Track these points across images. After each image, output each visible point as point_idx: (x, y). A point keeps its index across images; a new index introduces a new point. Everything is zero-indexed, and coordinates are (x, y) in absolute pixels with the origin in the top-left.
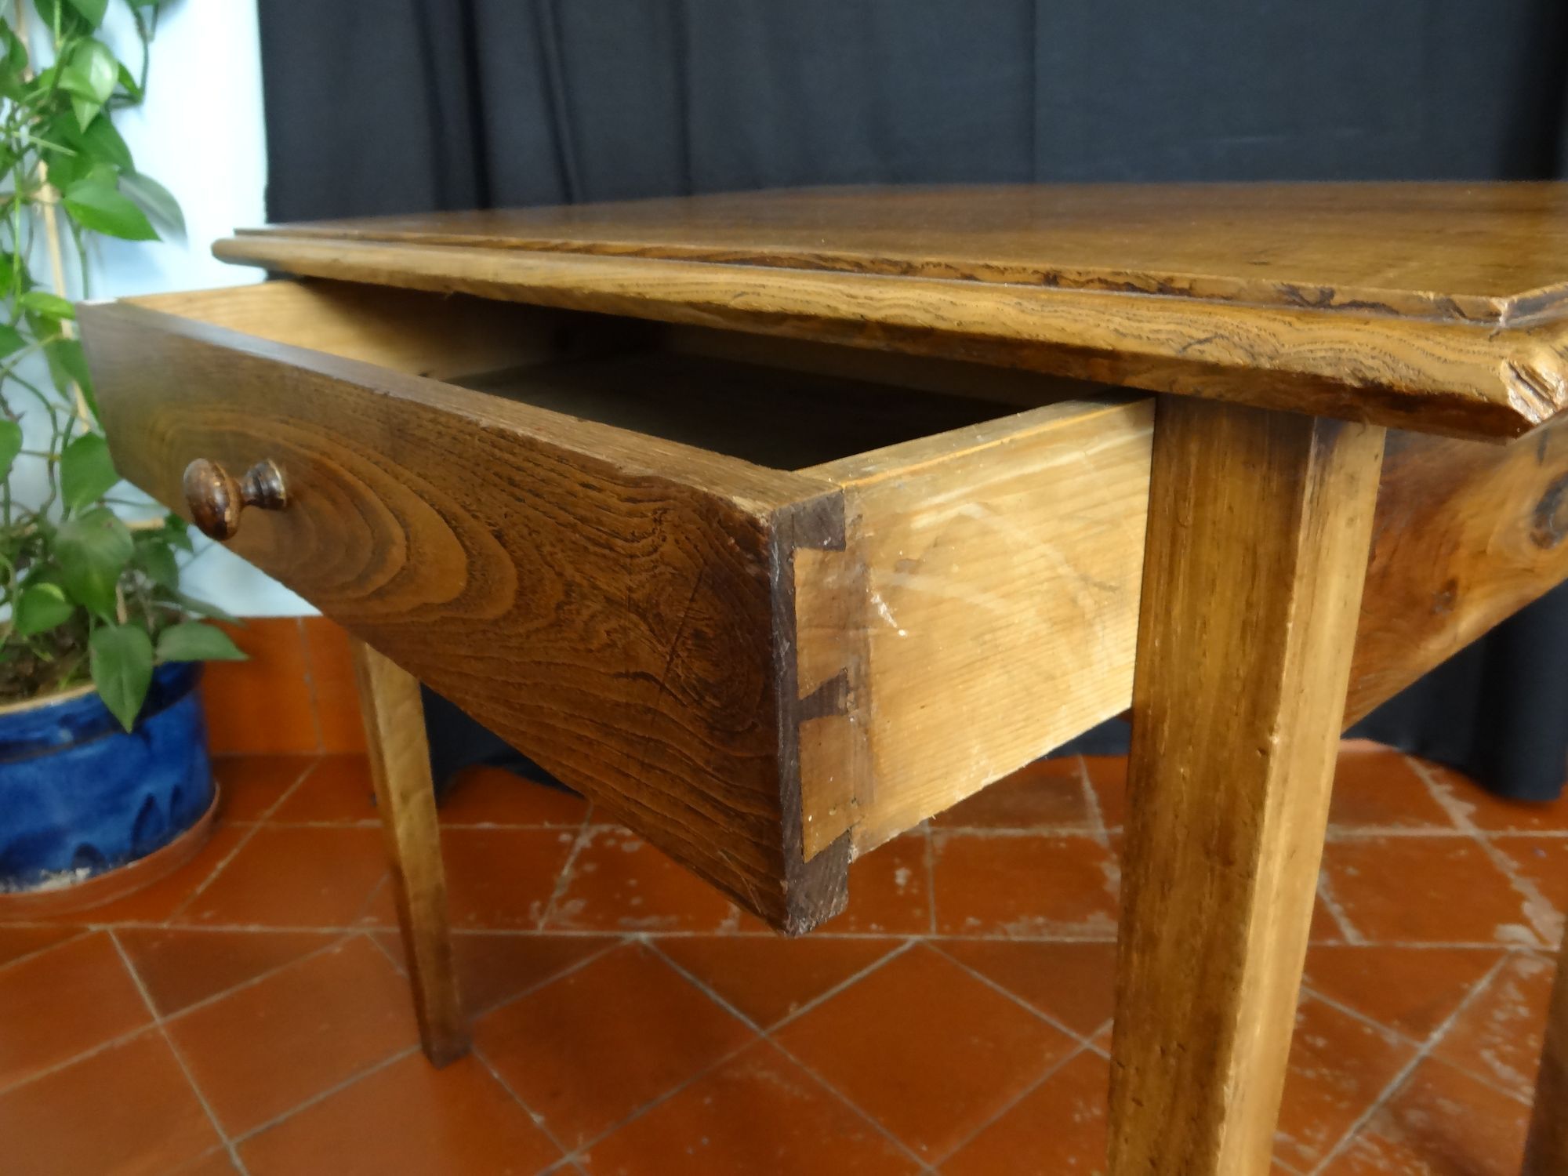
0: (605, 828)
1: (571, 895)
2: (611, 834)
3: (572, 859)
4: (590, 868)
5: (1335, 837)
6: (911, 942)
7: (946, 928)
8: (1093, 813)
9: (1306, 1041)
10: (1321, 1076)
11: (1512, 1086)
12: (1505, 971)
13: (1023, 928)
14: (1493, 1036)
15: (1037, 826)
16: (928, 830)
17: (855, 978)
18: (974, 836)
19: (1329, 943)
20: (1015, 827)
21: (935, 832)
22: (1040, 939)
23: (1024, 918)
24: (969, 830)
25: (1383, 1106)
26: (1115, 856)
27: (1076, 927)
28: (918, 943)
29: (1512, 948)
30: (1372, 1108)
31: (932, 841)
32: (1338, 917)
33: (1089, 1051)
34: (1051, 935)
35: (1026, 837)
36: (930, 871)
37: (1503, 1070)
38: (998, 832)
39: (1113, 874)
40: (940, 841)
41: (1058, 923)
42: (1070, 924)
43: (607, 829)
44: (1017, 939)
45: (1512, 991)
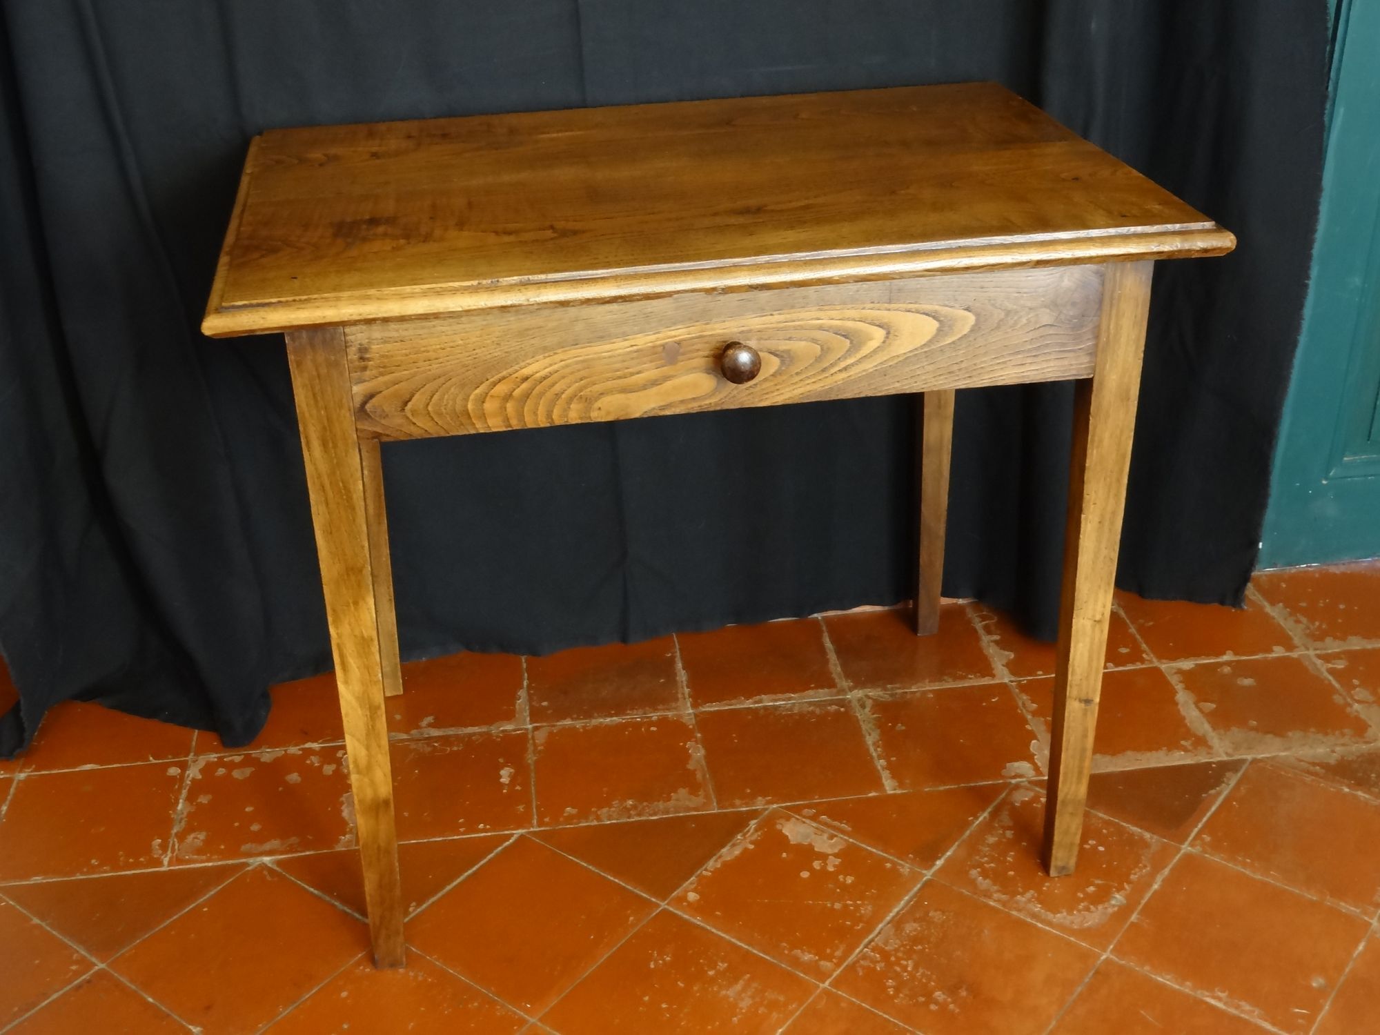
0: (213, 757)
1: (190, 829)
2: (221, 762)
3: (184, 793)
4: (204, 799)
5: (891, 695)
6: (515, 836)
7: (547, 820)
8: (683, 694)
9: (838, 880)
10: (846, 906)
11: (987, 894)
12: (1004, 802)
13: (614, 812)
14: (982, 857)
15: (631, 712)
16: (530, 727)
17: (466, 874)
18: (573, 729)
19: (870, 795)
20: (612, 716)
21: (536, 729)
22: (628, 820)
23: (615, 803)
24: (568, 722)
25: (888, 923)
26: (699, 735)
27: (661, 805)
28: (522, 836)
29: (1013, 781)
30: (880, 926)
31: (533, 738)
32: (881, 771)
33: (664, 910)
34: (639, 815)
35: (621, 724)
36: (532, 767)
37: (983, 883)
38: (595, 722)
39: (697, 753)
40: (541, 737)
41: (645, 804)
42: (656, 803)
43: (215, 757)
44: (609, 822)
45: (1005, 818)
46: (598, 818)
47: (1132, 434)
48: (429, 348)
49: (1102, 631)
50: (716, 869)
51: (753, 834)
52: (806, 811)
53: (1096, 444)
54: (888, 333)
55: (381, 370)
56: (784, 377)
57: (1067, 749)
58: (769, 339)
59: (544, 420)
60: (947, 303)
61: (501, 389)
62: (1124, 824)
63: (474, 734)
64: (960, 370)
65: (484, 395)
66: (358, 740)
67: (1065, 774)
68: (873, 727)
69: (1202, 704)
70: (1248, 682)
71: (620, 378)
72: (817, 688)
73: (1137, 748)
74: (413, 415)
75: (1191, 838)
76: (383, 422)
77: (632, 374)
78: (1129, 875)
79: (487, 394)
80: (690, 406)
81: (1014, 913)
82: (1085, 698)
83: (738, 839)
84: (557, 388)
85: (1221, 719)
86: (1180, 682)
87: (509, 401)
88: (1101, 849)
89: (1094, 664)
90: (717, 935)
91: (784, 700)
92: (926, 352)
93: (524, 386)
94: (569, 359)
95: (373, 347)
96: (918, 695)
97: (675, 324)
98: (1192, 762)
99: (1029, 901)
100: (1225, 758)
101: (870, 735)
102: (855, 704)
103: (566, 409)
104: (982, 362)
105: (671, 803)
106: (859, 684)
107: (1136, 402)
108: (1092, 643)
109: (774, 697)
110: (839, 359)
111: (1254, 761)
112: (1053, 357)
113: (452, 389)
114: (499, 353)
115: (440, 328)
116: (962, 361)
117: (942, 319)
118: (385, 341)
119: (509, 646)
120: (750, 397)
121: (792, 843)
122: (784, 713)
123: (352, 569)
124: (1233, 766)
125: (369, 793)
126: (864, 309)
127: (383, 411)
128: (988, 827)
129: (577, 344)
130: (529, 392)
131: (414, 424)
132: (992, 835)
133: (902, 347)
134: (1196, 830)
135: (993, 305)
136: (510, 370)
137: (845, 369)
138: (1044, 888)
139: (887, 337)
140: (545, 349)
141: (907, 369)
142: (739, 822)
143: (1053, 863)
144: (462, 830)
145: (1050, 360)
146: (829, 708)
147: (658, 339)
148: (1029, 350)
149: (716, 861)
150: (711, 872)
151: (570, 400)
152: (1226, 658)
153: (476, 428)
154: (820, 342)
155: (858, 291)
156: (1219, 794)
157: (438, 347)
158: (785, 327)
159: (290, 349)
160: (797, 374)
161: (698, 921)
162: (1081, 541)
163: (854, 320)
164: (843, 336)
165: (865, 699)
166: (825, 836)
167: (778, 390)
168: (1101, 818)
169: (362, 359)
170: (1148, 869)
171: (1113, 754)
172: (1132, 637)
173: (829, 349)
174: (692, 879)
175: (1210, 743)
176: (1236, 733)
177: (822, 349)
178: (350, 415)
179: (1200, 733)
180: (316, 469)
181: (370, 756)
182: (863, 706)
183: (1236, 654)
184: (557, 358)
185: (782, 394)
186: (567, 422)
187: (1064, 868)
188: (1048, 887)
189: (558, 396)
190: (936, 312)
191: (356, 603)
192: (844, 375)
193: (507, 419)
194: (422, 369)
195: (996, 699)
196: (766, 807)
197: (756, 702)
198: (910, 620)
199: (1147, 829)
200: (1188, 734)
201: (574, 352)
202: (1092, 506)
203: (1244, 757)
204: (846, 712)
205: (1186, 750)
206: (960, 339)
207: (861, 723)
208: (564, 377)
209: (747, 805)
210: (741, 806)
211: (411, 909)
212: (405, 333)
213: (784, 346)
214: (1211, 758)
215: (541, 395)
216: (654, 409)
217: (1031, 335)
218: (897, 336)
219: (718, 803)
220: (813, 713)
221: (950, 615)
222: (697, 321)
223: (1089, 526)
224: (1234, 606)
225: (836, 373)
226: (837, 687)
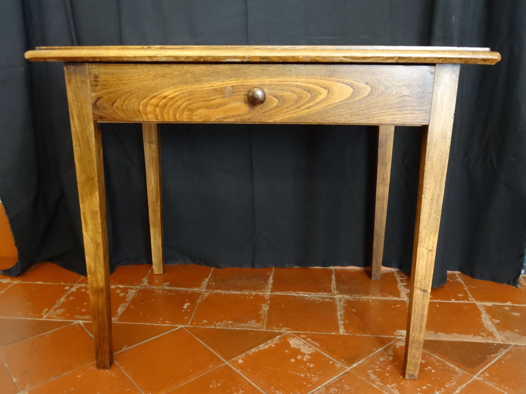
2: (85, 287)
4: (71, 298)
5: (354, 299)
6: (179, 327)
7: (194, 323)
8: (268, 287)
9: (307, 365)
10: (306, 376)
11: (373, 382)
13: (222, 324)
14: (375, 366)
15: (245, 291)
16: (204, 291)
17: (153, 338)
18: (221, 293)
19: (333, 334)
20: (237, 291)
21: (206, 291)
22: (227, 328)
23: (224, 321)
24: (219, 291)
25: (323, 387)
26: (269, 302)
27: (242, 325)
28: (181, 328)
29: (398, 338)
30: (319, 387)
31: (204, 294)
32: (340, 325)
33: (227, 364)
34: (232, 327)
35: (240, 294)
36: (198, 304)
37: (373, 377)
38: (229, 292)
39: (265, 308)
40: (206, 295)
41: (236, 323)
42: (241, 324)
43: (84, 285)
44: (218, 328)
45: (391, 352)
46: (215, 326)
47: (448, 156)
48: (124, 79)
49: (432, 255)
50: (255, 352)
51: (276, 341)
52: (302, 336)
53: (429, 159)
54: (329, 92)
55: (104, 87)
56: (280, 109)
57: (414, 314)
58: (273, 89)
59: (172, 118)
60: (357, 79)
61: (154, 101)
62: (447, 363)
63: (181, 290)
64: (363, 114)
65: (147, 103)
66: (91, 258)
68: (342, 309)
69: (493, 320)
70: (516, 314)
71: (206, 101)
72: (323, 292)
73: (460, 333)
74: (116, 109)
75: (478, 373)
76: (104, 111)
77: (211, 100)
78: (445, 385)
79: (148, 103)
80: (237, 118)
81: (384, 392)
83: (269, 342)
84: (178, 103)
85: (502, 327)
86: (484, 310)
87: (157, 107)
88: (433, 371)
90: (245, 379)
91: (308, 295)
92: (347, 103)
93: (164, 101)
94: (184, 90)
95: (101, 76)
96: (365, 300)
97: (231, 78)
98: (485, 342)
99: (393, 388)
100: (501, 343)
101: (340, 311)
102: (337, 300)
103: (182, 114)
104: (373, 111)
105: (248, 324)
106: (341, 292)
107: (450, 140)
108: (427, 262)
109: (305, 293)
110: (306, 102)
111: (516, 346)
112: (408, 112)
113: (133, 99)
114: (153, 84)
115: (128, 70)
116: (364, 110)
117: (355, 87)
118: (105, 74)
119: (208, 264)
120: (264, 117)
121: (291, 347)
122: (306, 299)
123: (90, 178)
124: (505, 346)
125: (95, 285)
126: (317, 79)
127: (104, 106)
128: (382, 354)
129: (187, 83)
130: (166, 104)
131: (117, 113)
132: (383, 358)
133: (336, 99)
134: (482, 370)
135: (379, 83)
136: (158, 93)
137: (309, 108)
138: (402, 384)
139: (328, 94)
140: (173, 84)
141: (338, 111)
142: (272, 336)
143: (407, 372)
144: (159, 322)
145: (407, 114)
146: (326, 300)
147: (223, 85)
148: (397, 108)
149: (256, 349)
150: (252, 353)
151: (184, 110)
152: (507, 304)
153: (143, 118)
154: (296, 93)
155: (315, 70)
156: (496, 356)
157: (128, 79)
158: (281, 84)
159: (66, 73)
160: (286, 108)
161: (239, 372)
162: (422, 208)
163: (312, 84)
164: (308, 91)
165: (342, 298)
166: (307, 347)
167: (277, 115)
168: (436, 358)
169: (95, 81)
170: (455, 383)
172: (466, 291)
173: (300, 97)
174: (243, 354)
175: (495, 335)
176: (508, 333)
177: (298, 97)
178: (90, 106)
179: (491, 331)
180: (76, 130)
181: (95, 267)
182: (340, 301)
183: (512, 303)
184: (178, 89)
185: (279, 117)
186: (182, 120)
187: (412, 375)
188: (403, 383)
189: (179, 107)
190: (352, 83)
191: (91, 194)
192: (308, 111)
193: (156, 116)
194: (121, 88)
195: (399, 306)
196: (286, 332)
197: (297, 294)
198: (369, 274)
199: (459, 367)
200: (485, 330)
201: (186, 87)
202: (428, 190)
203: (511, 343)
204: (332, 302)
205: (482, 336)
206: (363, 98)
207: (338, 307)
208: (181, 98)
209: (278, 330)
210: (275, 330)
211: (124, 348)
212: (114, 71)
213: (280, 93)
214: (495, 341)
215: (171, 106)
216: (220, 118)
217: (397, 100)
218: (333, 94)
219: (266, 327)
220: (319, 301)
222: (241, 77)
223: (426, 200)
224: (514, 285)
225: (304, 109)
226: (332, 293)
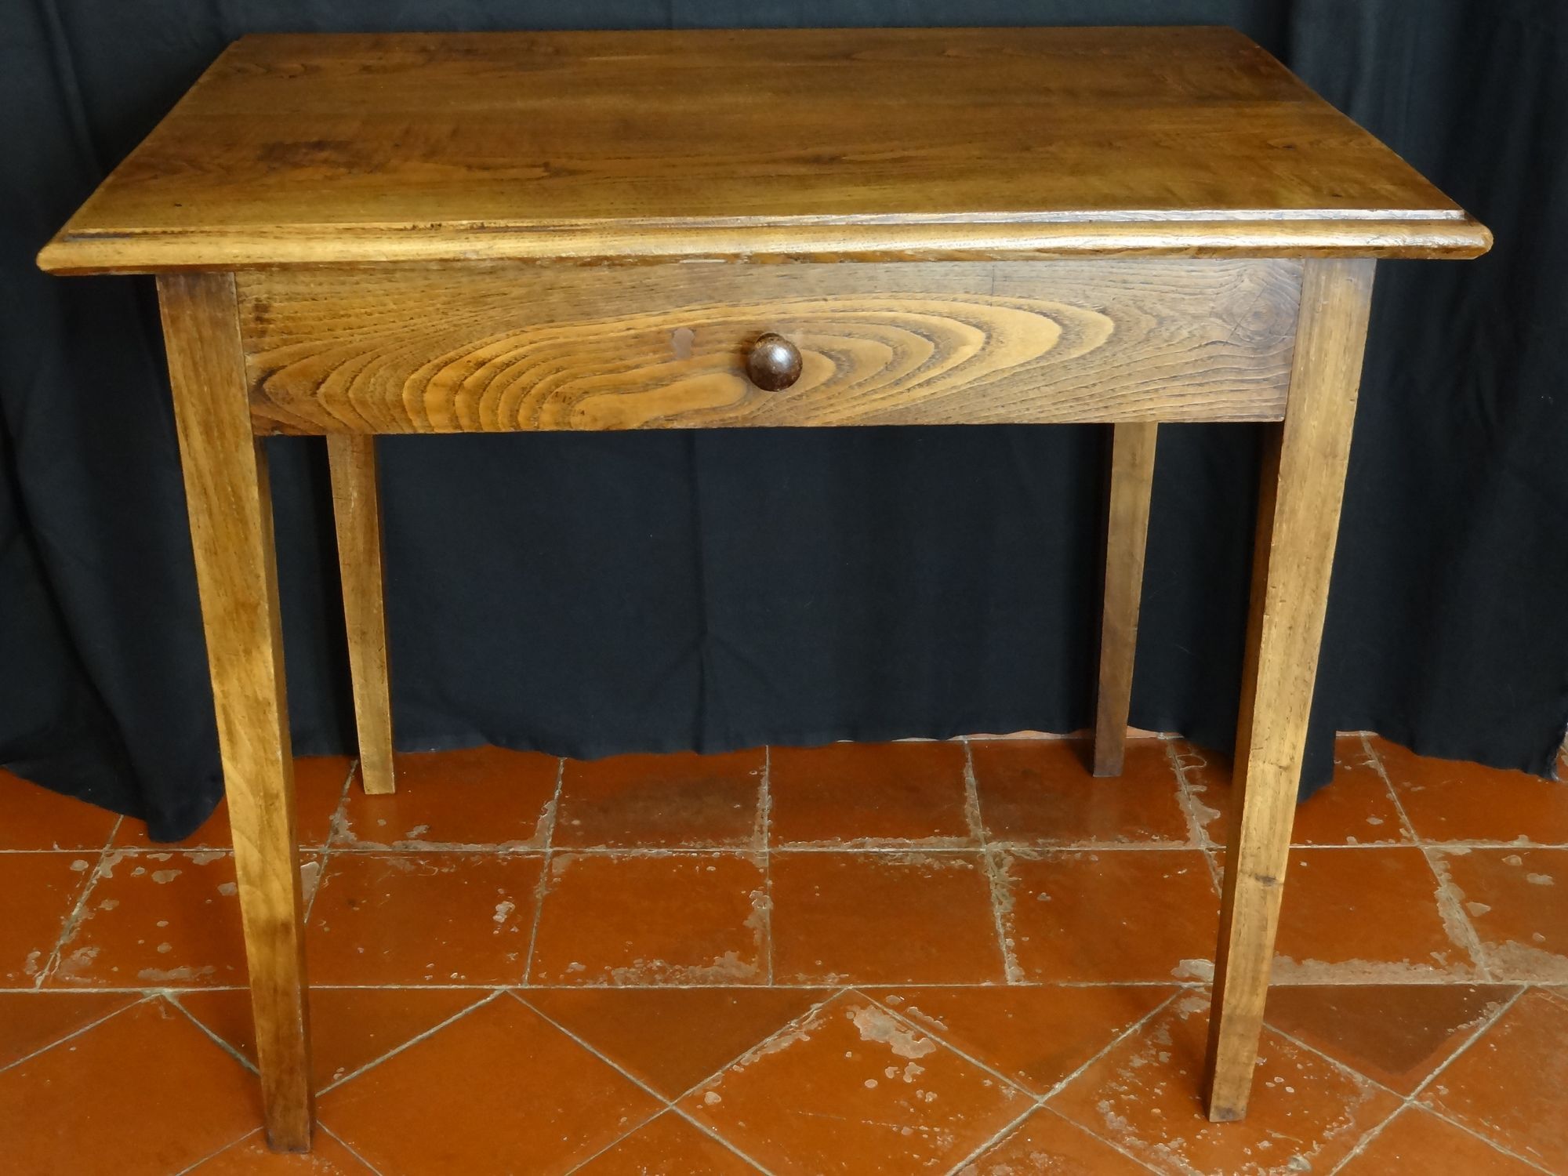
0: (133, 852)
1: (81, 942)
2: (141, 860)
3: (86, 894)
4: (107, 905)
5: (1041, 853)
6: (496, 993)
7: (543, 975)
8: (761, 826)
9: (916, 1097)
10: (918, 1133)
11: (1116, 1136)
12: (1166, 1012)
13: (633, 974)
14: (1121, 1085)
15: (686, 844)
16: (549, 850)
17: (419, 1037)
18: (606, 858)
19: (984, 984)
20: (659, 846)
21: (556, 854)
22: (650, 986)
23: (638, 962)
24: (601, 849)
25: (971, 1163)
26: (770, 883)
27: (698, 970)
28: (505, 994)
29: (1186, 985)
30: (960, 1165)
31: (550, 865)
32: (1005, 954)
33: (671, 1113)
34: (666, 981)
35: (671, 857)
36: (540, 904)
37: (1115, 1121)
38: (635, 852)
39: (762, 905)
40: (560, 866)
41: (677, 967)
42: (691, 967)
43: (136, 853)
44: (623, 987)
45: (1164, 1037)
46: (611, 981)
47: (1340, 506)
48: (351, 312)
49: (1291, 782)
50: (753, 1064)
51: (813, 1021)
52: (891, 998)
53: (1285, 516)
54: (989, 337)
55: (285, 336)
56: (841, 388)
57: (1237, 945)
58: (821, 332)
59: (506, 421)
60: (1072, 300)
61: (448, 375)
62: (1330, 1060)
63: (474, 854)
64: (1092, 396)
65: (425, 382)
66: (249, 839)
67: (1233, 979)
68: (1007, 894)
69: (1471, 905)
70: (1543, 879)
71: (611, 371)
72: (941, 834)
73: (1368, 956)
74: (327, 402)
75: (1419, 1088)
76: (287, 408)
77: (629, 368)
78: (1324, 1129)
79: (429, 380)
80: (708, 419)
81: (1150, 1166)
82: (1265, 875)
83: (791, 1027)
84: (524, 379)
85: (1494, 928)
86: (1447, 871)
87: (459, 392)
88: (1290, 1090)
89: (1279, 827)
90: (733, 1154)
91: (893, 847)
92: (1042, 368)
93: (479, 373)
94: (542, 340)
95: (276, 305)
96: (1078, 855)
97: (689, 302)
98: (1443, 983)
99: (1174, 1152)
100: (1490, 982)
101: (1001, 903)
102: (989, 860)
103: (535, 410)
104: (1123, 388)
105: (710, 970)
106: (1000, 833)
107: (1346, 462)
108: (1275, 799)
109: (882, 841)
110: (919, 369)
111: (1533, 989)
112: (1225, 387)
113: (381, 372)
114: (446, 326)
115: (364, 285)
116: (1094, 385)
117: (1067, 322)
118: (290, 298)
119: (545, 743)
120: (792, 413)
121: (862, 1039)
122: (889, 864)
123: (243, 605)
124: (1498, 994)
125: (263, 912)
126: (954, 300)
127: (288, 393)
128: (1136, 1045)
129: (552, 321)
130: (487, 382)
131: (329, 414)
132: (1141, 1056)
133: (1009, 358)
134: (1429, 1078)
135: (1140, 308)
136: (461, 350)
137: (928, 382)
138: (1199, 1137)
139: (988, 343)
140: (509, 325)
141: (1015, 390)
142: (797, 1004)
143: (1214, 1102)
144: (428, 978)
145: (1222, 392)
146: (953, 862)
147: (665, 322)
148: (1192, 376)
149: (755, 1053)
150: (744, 1067)
151: (542, 398)
152: (1516, 844)
153: (413, 427)
154: (891, 343)
155: (947, 275)
156: (1473, 1029)
157: (363, 311)
158: (843, 318)
159: (162, 298)
160: (860, 385)
161: (712, 1132)
162: (1262, 652)
163: (941, 315)
164: (925, 336)
165: (1004, 855)
166: (910, 1034)
167: (832, 405)
168: (1299, 1048)
169: (259, 319)
170: (1351, 1124)
171: (1332, 962)
173: (904, 352)
174: (717, 1074)
175: (1473, 959)
176: (1513, 948)
177: (895, 353)
178: (243, 395)
179: (1461, 943)
180: (196, 465)
181: (264, 861)
182: (999, 865)
183: (1532, 840)
184: (524, 338)
185: (837, 411)
186: (538, 427)
187: (1229, 1111)
188: (1204, 1136)
189: (526, 390)
190: (1058, 311)
191: (248, 652)
192: (926, 391)
193: (454, 418)
194: (342, 339)
195: (1184, 871)
196: (839, 987)
197: (856, 846)
198: (1084, 755)
199: (1364, 1071)
200: (1445, 943)
201: (548, 331)
202: (1280, 604)
203: (1518, 982)
204: (974, 872)
205: (1436, 965)
206: (1091, 353)
207: (992, 887)
208: (534, 365)
209: (814, 982)
210: (805, 983)
211: (336, 1076)
212: (319, 289)
213: (840, 344)
214: (1469, 980)
215: (502, 388)
216: (656, 419)
217: (1193, 356)
218: (1002, 342)
219: (775, 977)
220: (929, 868)
221: (1140, 753)
222: (720, 301)
223: (1274, 631)
224: (1541, 775)
225: (914, 387)
226: (969, 836)
